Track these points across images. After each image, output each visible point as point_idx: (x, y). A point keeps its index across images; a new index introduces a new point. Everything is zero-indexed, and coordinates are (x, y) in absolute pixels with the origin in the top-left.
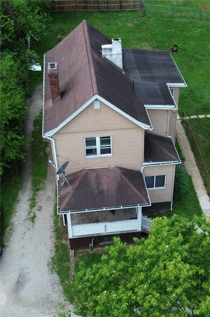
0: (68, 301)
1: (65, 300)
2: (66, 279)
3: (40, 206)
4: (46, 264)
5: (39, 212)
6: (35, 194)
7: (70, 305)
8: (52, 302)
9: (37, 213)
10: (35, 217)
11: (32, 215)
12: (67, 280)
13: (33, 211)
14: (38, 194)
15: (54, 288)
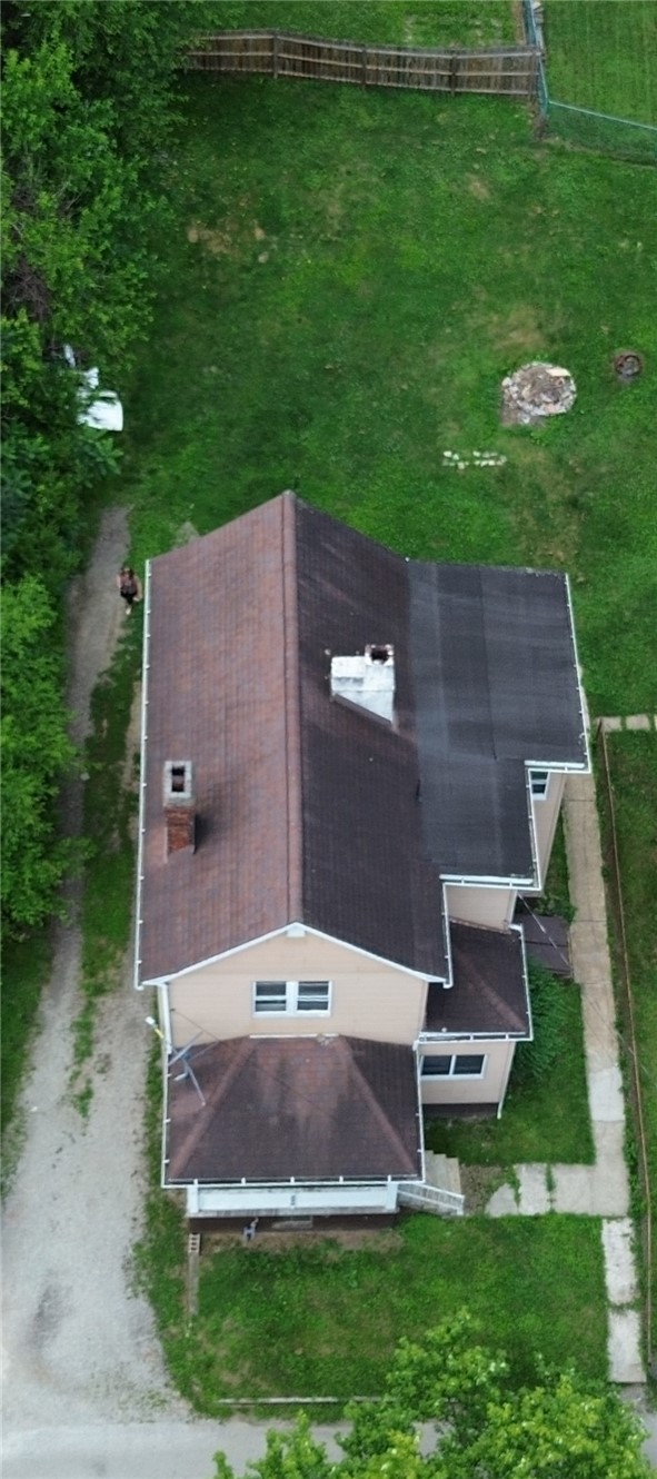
0: (176, 1388)
1: (166, 1385)
2: (172, 1321)
3: (107, 1057)
4: (118, 1264)
5: (103, 1077)
6: (90, 1008)
7: (178, 1400)
8: (131, 1387)
9: (98, 1081)
10: (88, 1094)
11: (80, 1087)
12: (175, 1324)
13: (84, 1073)
14: (100, 1006)
15: (138, 1344)
